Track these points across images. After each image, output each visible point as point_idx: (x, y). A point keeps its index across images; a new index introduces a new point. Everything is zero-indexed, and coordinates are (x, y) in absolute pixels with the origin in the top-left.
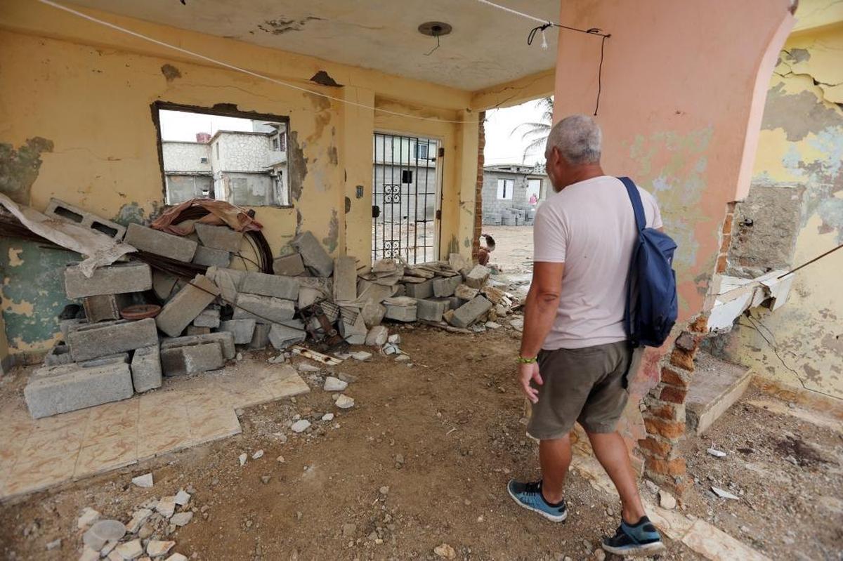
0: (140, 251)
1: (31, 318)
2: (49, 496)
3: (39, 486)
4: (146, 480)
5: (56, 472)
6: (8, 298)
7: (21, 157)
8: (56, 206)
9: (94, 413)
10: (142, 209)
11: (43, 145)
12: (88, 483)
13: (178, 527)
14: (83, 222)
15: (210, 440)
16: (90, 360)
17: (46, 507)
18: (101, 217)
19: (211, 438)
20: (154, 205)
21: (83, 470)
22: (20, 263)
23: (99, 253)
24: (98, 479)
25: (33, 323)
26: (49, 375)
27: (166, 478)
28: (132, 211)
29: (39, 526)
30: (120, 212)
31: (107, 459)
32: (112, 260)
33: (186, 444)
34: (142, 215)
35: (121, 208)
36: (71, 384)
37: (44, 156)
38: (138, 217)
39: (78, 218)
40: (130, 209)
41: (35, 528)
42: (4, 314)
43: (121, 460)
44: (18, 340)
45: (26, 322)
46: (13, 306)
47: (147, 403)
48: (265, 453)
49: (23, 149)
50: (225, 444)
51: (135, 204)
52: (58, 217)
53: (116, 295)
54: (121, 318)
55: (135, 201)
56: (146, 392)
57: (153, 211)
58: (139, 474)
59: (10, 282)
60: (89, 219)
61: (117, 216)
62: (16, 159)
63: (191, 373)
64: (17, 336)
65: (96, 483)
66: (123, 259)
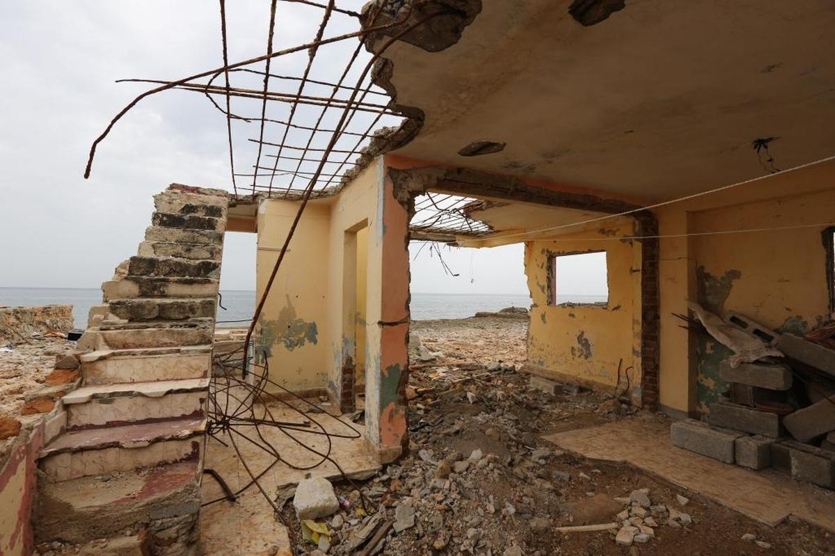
0: (787, 357)
1: (712, 391)
2: (642, 474)
3: (641, 466)
4: (683, 500)
5: (652, 467)
6: (702, 373)
7: (721, 283)
8: (732, 315)
9: (701, 458)
10: (805, 322)
11: (735, 274)
12: (660, 481)
13: (668, 525)
14: (747, 329)
15: (740, 511)
16: (721, 427)
17: (637, 477)
18: (763, 326)
19: (742, 511)
20: (818, 320)
21: (662, 474)
22: (711, 352)
23: (745, 353)
24: (665, 483)
25: (713, 394)
26: (691, 424)
27: (694, 508)
28: (795, 323)
29: (628, 481)
30: (785, 323)
31: (676, 477)
32: (753, 358)
33: (722, 501)
34: (805, 327)
35: (786, 320)
36: (694, 432)
37: (734, 282)
38: (801, 329)
39: (744, 325)
40: (794, 321)
41: (626, 480)
42: (698, 382)
43: (679, 482)
44: (702, 403)
45: (709, 392)
46: (705, 380)
47: (736, 472)
48: (771, 548)
49: (723, 278)
50: (750, 522)
51: (799, 317)
52: (732, 323)
53: (755, 388)
54: (755, 407)
55: (799, 315)
56: (743, 467)
57: (817, 324)
58: (683, 495)
59: (704, 363)
60: (753, 326)
61: (783, 326)
62: (718, 285)
63: (794, 476)
64: (702, 401)
65: (661, 484)
66: (764, 360)
